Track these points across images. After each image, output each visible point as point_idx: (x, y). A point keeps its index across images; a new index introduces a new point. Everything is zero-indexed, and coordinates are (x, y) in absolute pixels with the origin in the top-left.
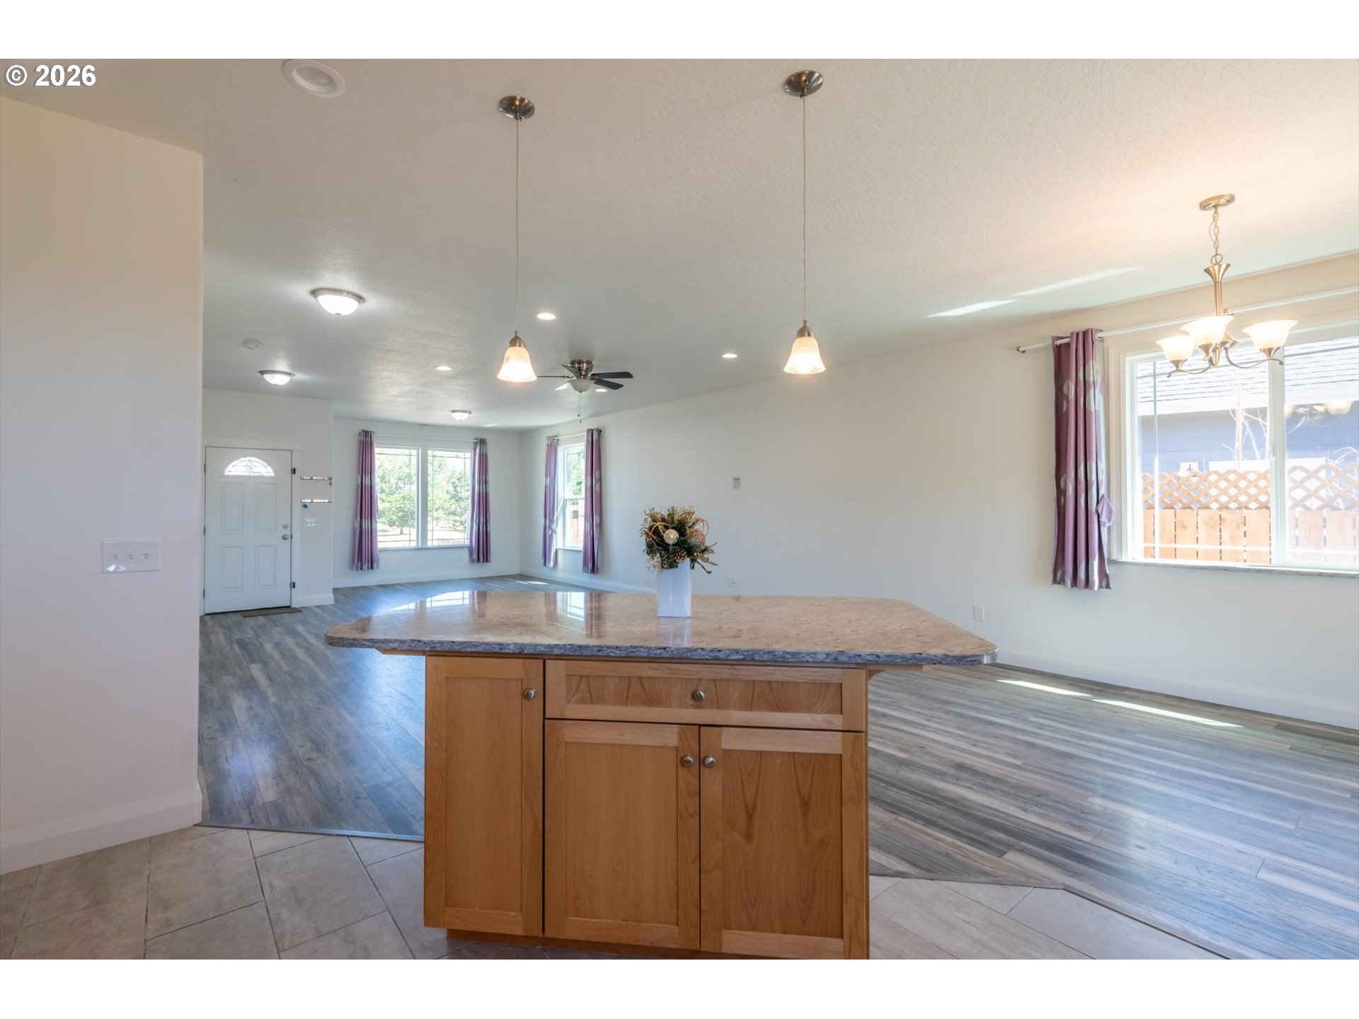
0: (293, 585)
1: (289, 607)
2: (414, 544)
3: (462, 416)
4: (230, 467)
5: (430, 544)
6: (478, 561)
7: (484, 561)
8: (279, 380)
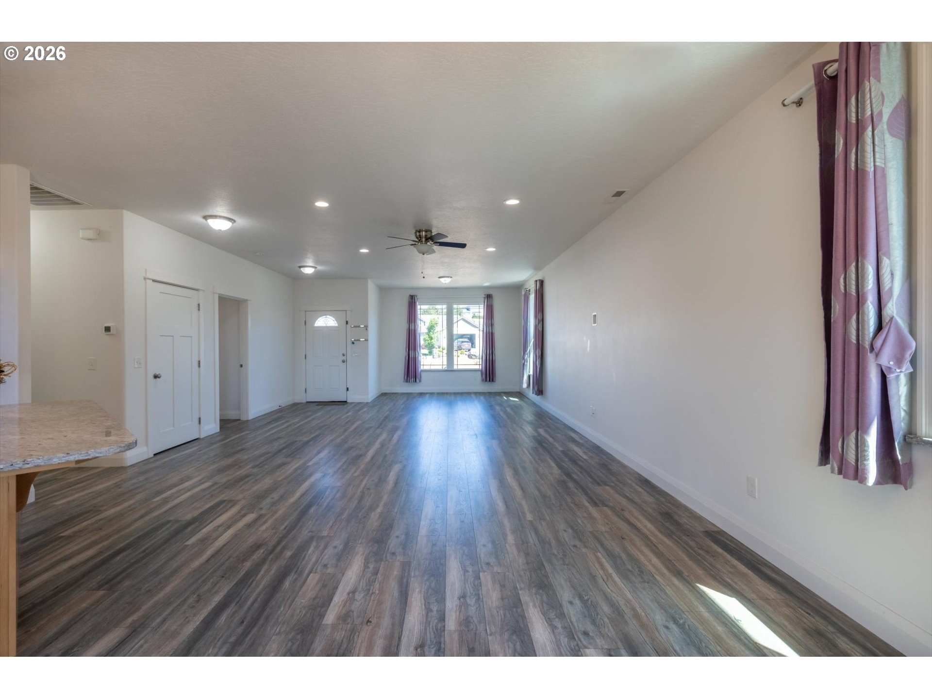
0: (348, 389)
1: (346, 402)
2: (445, 367)
3: (445, 280)
4: (316, 322)
5: (455, 367)
6: (486, 381)
7: (490, 381)
8: (308, 271)
